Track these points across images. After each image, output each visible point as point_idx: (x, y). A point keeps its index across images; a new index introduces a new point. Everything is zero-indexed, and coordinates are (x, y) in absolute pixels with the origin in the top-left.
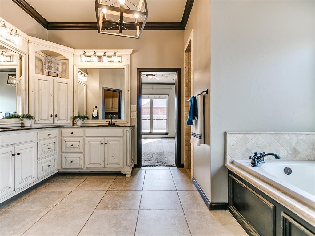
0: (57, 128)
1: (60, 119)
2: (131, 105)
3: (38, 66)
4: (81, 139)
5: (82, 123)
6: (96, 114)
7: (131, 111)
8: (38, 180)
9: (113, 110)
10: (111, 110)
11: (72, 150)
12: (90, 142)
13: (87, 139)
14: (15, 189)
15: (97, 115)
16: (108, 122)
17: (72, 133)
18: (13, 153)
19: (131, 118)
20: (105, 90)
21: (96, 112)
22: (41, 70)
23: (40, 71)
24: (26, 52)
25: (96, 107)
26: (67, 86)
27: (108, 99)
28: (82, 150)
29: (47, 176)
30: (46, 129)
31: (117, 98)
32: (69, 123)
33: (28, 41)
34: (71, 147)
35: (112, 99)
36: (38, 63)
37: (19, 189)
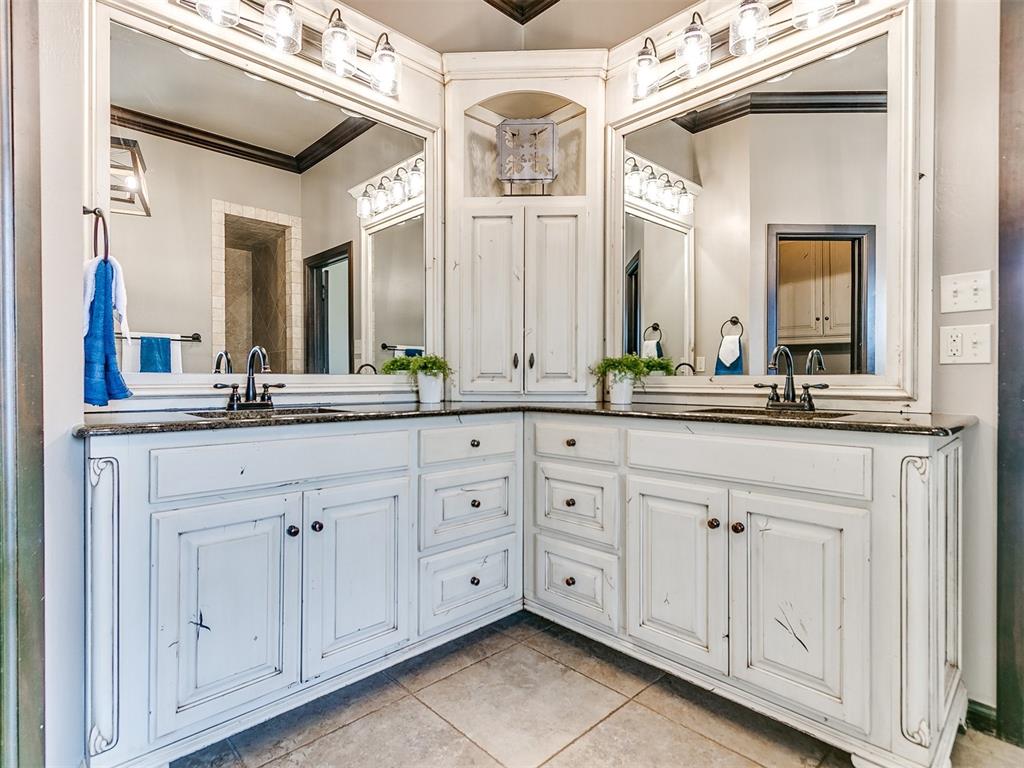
0: (521, 414)
1: (547, 376)
2: (939, 271)
3: (483, 172)
4: (608, 477)
5: (634, 393)
6: (733, 351)
7: (940, 318)
8: (422, 642)
9: (827, 332)
10: (813, 333)
11: (571, 526)
12: (652, 503)
13: (636, 482)
14: (304, 679)
15: (739, 358)
16: (769, 391)
17: (571, 443)
18: (293, 520)
19: (938, 366)
20: (782, 237)
21: (733, 342)
22: (494, 185)
23: (489, 187)
24: (436, 120)
25: (735, 321)
26: (577, 224)
27: (801, 285)
28: (612, 536)
29: (470, 622)
30: (461, 417)
31: (847, 271)
32: (585, 394)
33: (439, 78)
34: (568, 508)
35: (819, 282)
36: (483, 160)
37: (318, 680)
